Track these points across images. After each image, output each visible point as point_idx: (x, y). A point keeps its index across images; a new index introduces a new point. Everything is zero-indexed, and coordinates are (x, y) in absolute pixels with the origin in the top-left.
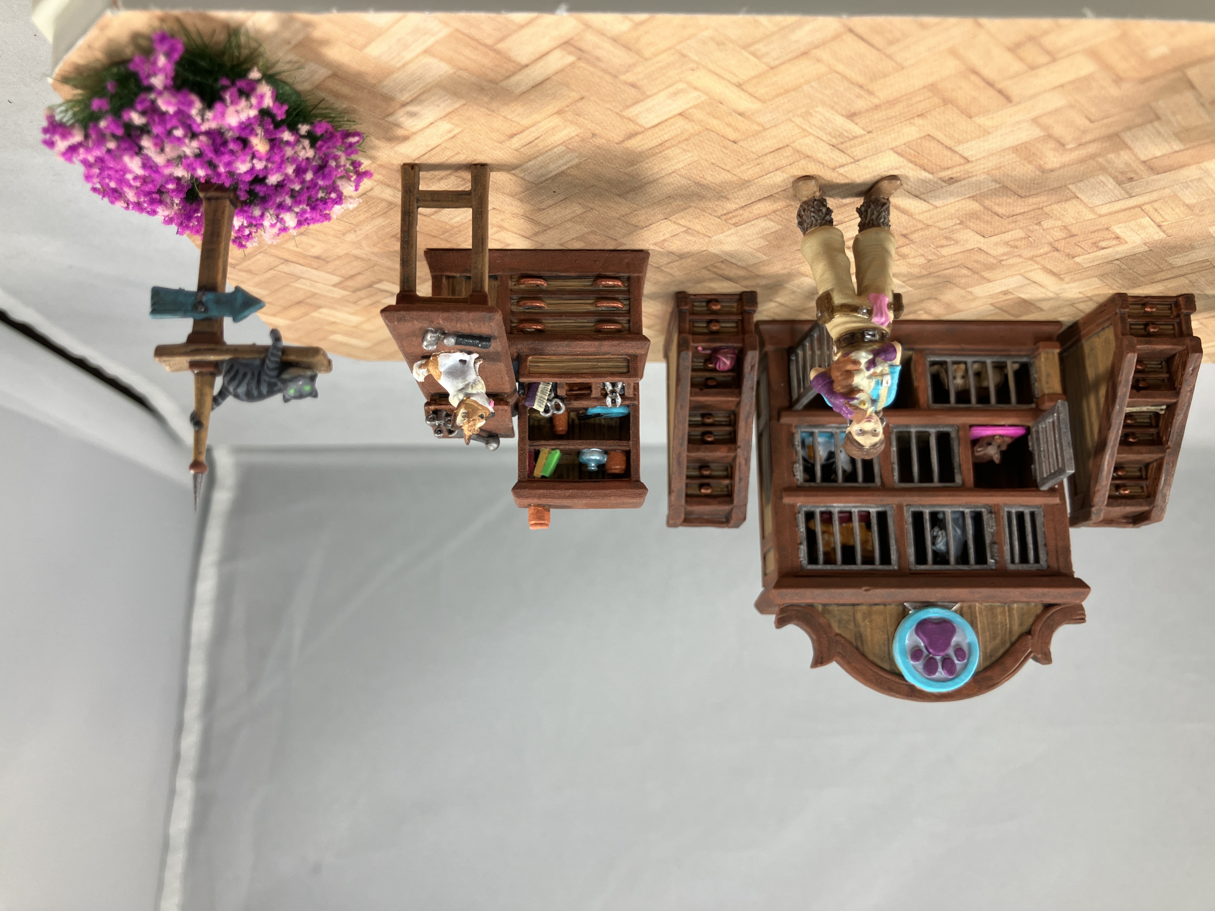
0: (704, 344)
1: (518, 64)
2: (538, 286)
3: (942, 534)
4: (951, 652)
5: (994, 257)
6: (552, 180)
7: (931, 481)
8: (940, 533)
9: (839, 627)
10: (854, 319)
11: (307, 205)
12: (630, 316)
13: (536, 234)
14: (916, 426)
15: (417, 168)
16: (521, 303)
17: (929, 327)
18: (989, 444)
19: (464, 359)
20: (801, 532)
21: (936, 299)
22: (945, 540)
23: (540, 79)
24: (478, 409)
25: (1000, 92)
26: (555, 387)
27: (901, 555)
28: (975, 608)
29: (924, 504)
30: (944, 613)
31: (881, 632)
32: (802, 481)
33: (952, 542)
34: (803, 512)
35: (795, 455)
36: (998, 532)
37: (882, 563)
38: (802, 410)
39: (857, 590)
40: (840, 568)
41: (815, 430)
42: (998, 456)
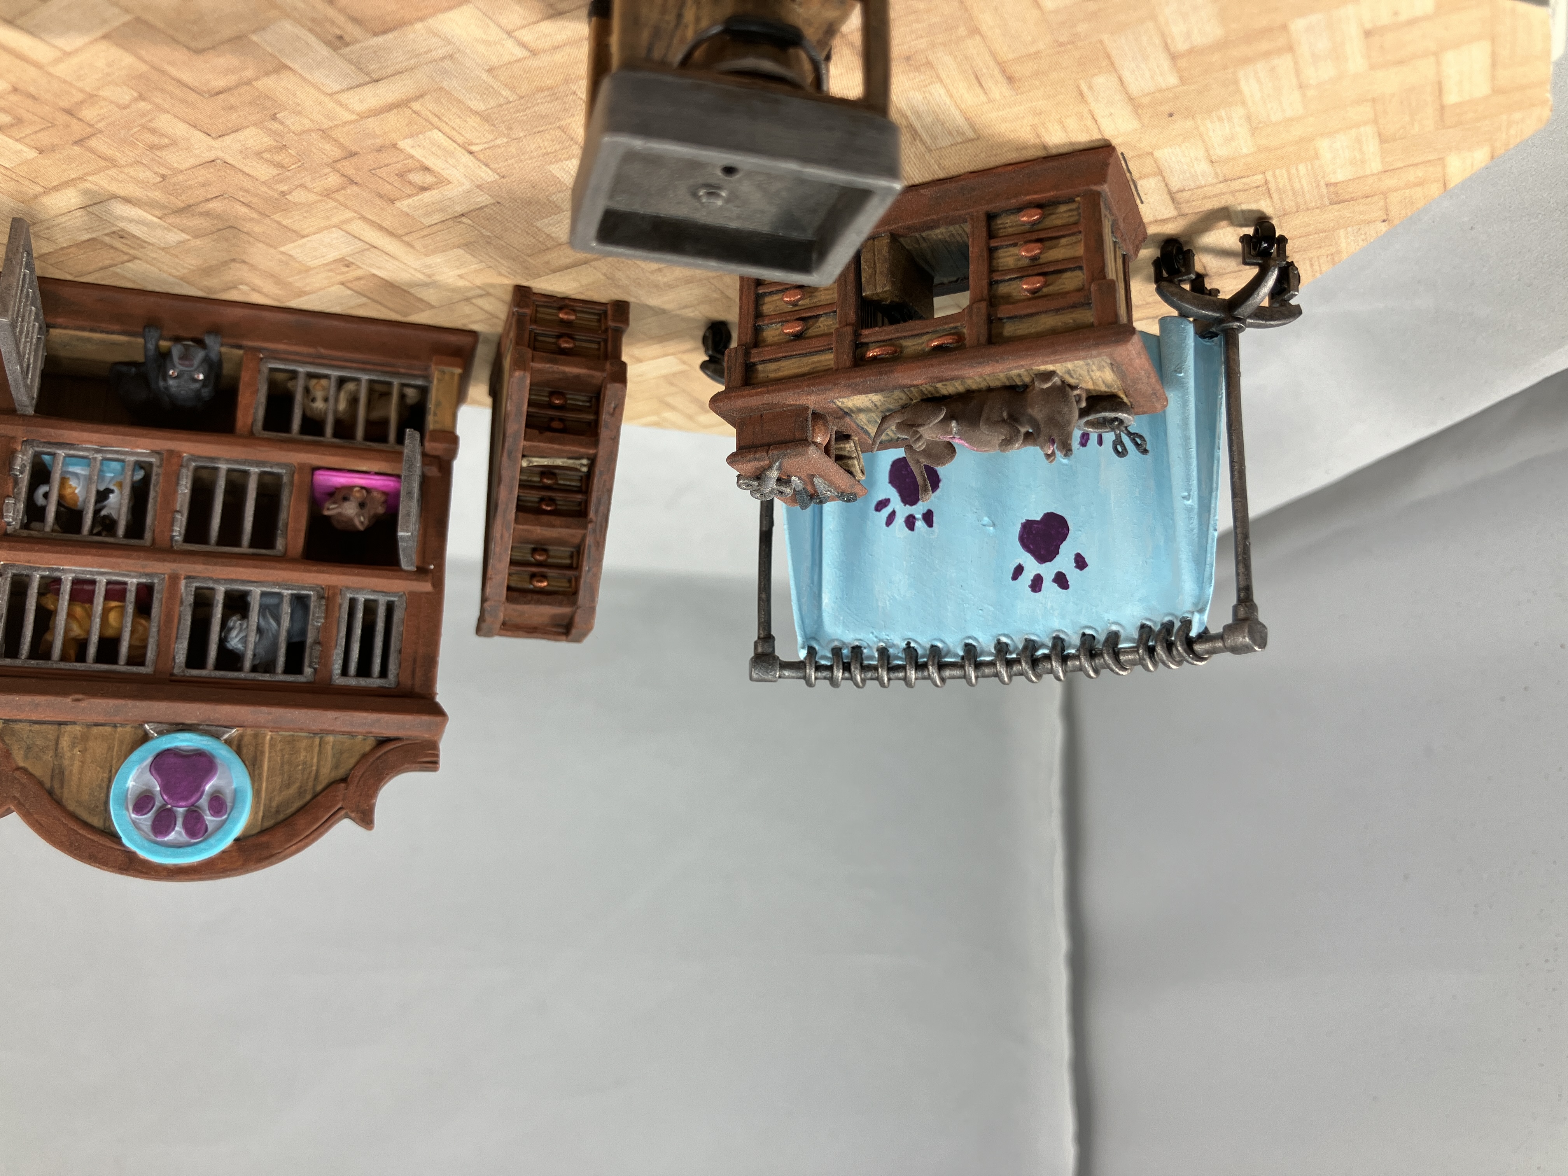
3: (241, 625)
4: (204, 802)
5: (264, 183)
7: (239, 545)
8: (239, 622)
9: (26, 757)
14: (228, 461)
18: (345, 499)
21: (244, 262)
22: (242, 635)
27: (164, 651)
28: (265, 737)
29: (215, 576)
30: (205, 743)
31: (98, 768)
32: (18, 527)
33: (253, 638)
34: (10, 575)
35: (11, 485)
36: (326, 628)
37: (130, 662)
38: (33, 416)
39: (59, 699)
40: (55, 666)
41: (59, 452)
42: (362, 519)
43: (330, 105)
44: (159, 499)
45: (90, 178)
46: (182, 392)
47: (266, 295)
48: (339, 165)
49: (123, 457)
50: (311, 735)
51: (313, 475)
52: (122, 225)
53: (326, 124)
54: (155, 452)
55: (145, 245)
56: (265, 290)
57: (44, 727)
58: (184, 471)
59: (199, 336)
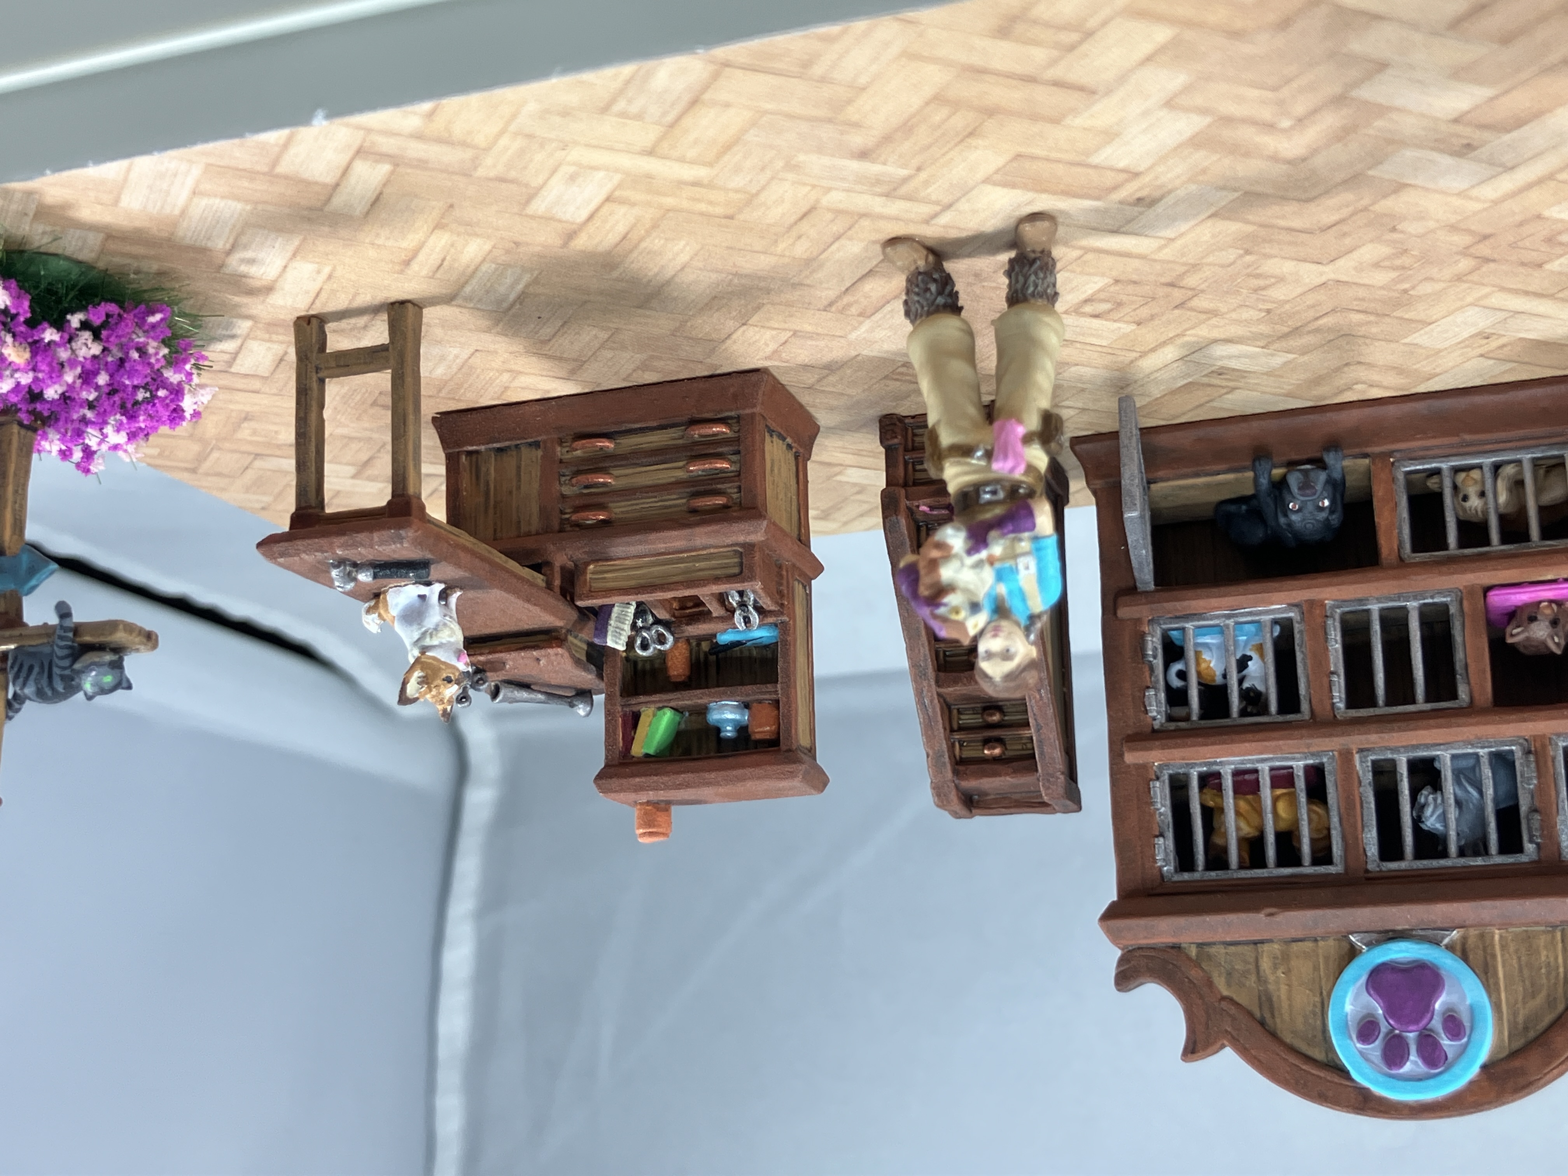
0: (928, 501)
1: (325, 185)
2: (601, 448)
3: (1435, 800)
4: (1437, 1024)
5: (1382, 288)
6: (521, 304)
7: (1413, 701)
8: (1431, 797)
9: (1229, 985)
10: (965, 468)
11: (122, 415)
12: (740, 481)
13: (573, 372)
14: (1379, 600)
15: (314, 322)
16: (574, 481)
17: (1392, 410)
18: (1533, 619)
19: (422, 593)
20: (1161, 814)
21: (1359, 363)
22: (1439, 811)
23: (371, 195)
24: (440, 669)
25: (1058, 84)
26: (641, 611)
27: (1352, 844)
28: (1493, 937)
29: (1392, 744)
30: (1422, 952)
31: (1307, 992)
32: (1163, 721)
33: (1453, 814)
34: (1166, 777)
35: (1147, 674)
36: (1541, 791)
37: (1315, 862)
38: (1156, 591)
39: (1252, 915)
40: (1235, 876)
41: (1187, 625)
42: (1556, 640)
43: (1457, 202)
44: (1308, 661)
45: (1188, 333)
46: (1308, 526)
47: (1386, 388)
48: (1472, 250)
49: (1257, 618)
50: (1550, 929)
51: (1485, 597)
52: (1220, 363)
53: (1453, 219)
54: (1292, 605)
55: (1245, 375)
56: (1385, 384)
57: (1239, 949)
58: (1330, 622)
59: (1317, 455)
